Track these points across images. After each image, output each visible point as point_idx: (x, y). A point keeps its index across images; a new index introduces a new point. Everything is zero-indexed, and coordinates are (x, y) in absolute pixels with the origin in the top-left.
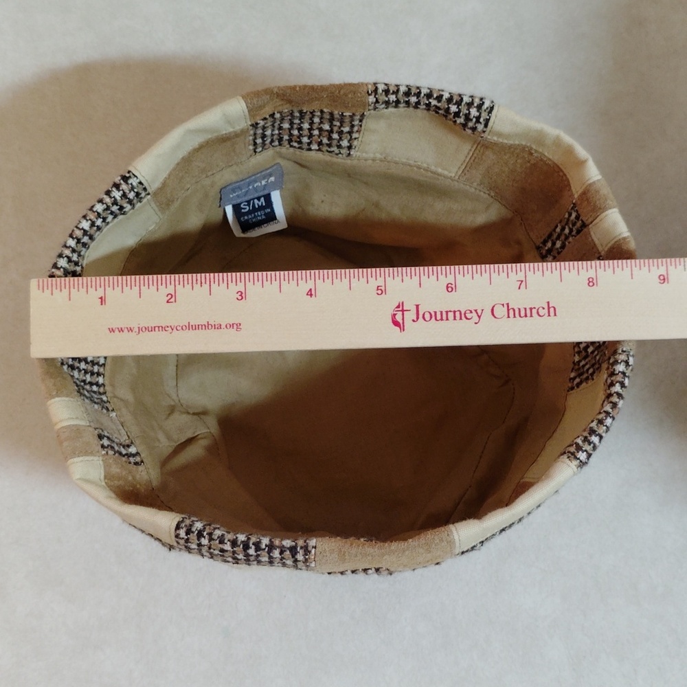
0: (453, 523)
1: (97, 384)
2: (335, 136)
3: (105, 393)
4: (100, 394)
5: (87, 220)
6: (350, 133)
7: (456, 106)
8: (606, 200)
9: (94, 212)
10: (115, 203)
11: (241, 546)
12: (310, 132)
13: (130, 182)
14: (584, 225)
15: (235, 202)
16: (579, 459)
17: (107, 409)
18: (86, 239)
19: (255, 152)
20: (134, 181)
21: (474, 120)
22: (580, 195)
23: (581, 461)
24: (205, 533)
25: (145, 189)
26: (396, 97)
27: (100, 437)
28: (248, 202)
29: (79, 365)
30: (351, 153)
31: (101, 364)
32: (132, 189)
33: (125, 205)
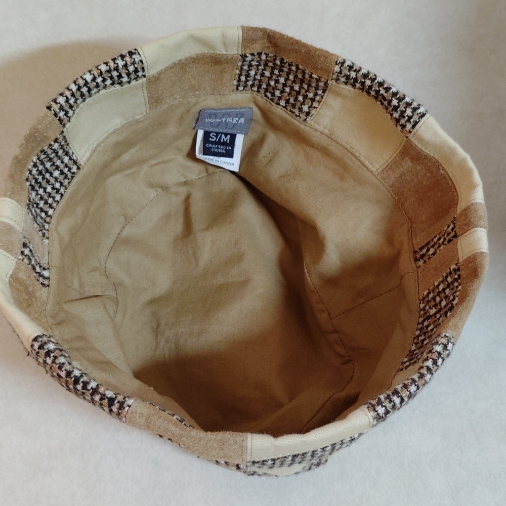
0: (251, 433)
1: (46, 213)
2: (300, 98)
3: (48, 223)
4: (45, 221)
5: (91, 74)
6: (313, 100)
7: (397, 101)
8: (480, 219)
9: (98, 69)
10: (117, 69)
11: (73, 379)
12: (283, 88)
13: (134, 56)
14: (456, 236)
15: (207, 129)
16: (377, 411)
17: (44, 235)
18: (84, 90)
19: (237, 89)
20: (137, 58)
21: (407, 118)
22: (462, 211)
23: (378, 414)
24: (52, 355)
25: (143, 69)
26: (356, 75)
27: (25, 245)
28: (217, 134)
29: (38, 189)
30: (308, 119)
31: (56, 200)
32: (134, 63)
33: (124, 75)
